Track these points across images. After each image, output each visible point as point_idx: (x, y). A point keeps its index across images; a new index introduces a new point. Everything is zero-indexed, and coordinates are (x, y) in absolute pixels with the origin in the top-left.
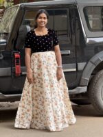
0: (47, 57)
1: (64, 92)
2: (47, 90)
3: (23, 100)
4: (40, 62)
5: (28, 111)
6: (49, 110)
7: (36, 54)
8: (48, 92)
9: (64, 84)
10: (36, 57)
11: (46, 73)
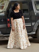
0: (19, 21)
1: (26, 34)
2: (20, 33)
3: (10, 37)
4: (17, 23)
5: (12, 42)
6: (21, 41)
7: (15, 20)
8: (20, 34)
9: (26, 31)
10: (15, 21)
11: (19, 27)
